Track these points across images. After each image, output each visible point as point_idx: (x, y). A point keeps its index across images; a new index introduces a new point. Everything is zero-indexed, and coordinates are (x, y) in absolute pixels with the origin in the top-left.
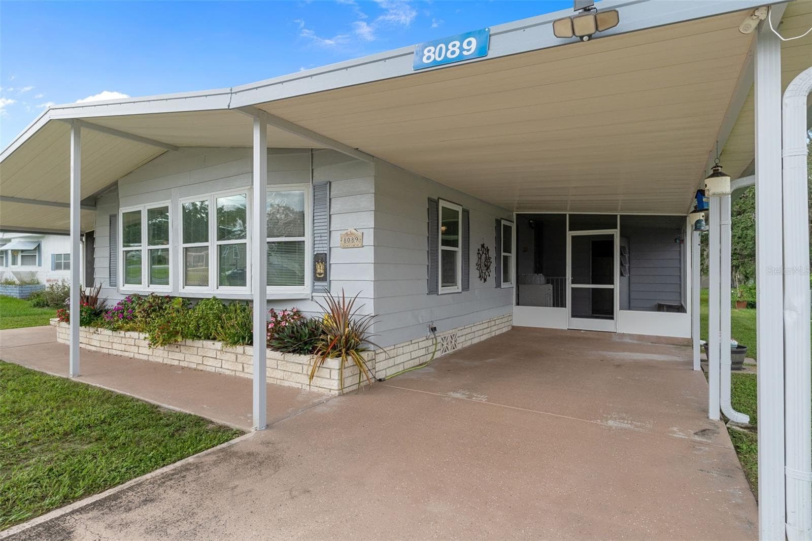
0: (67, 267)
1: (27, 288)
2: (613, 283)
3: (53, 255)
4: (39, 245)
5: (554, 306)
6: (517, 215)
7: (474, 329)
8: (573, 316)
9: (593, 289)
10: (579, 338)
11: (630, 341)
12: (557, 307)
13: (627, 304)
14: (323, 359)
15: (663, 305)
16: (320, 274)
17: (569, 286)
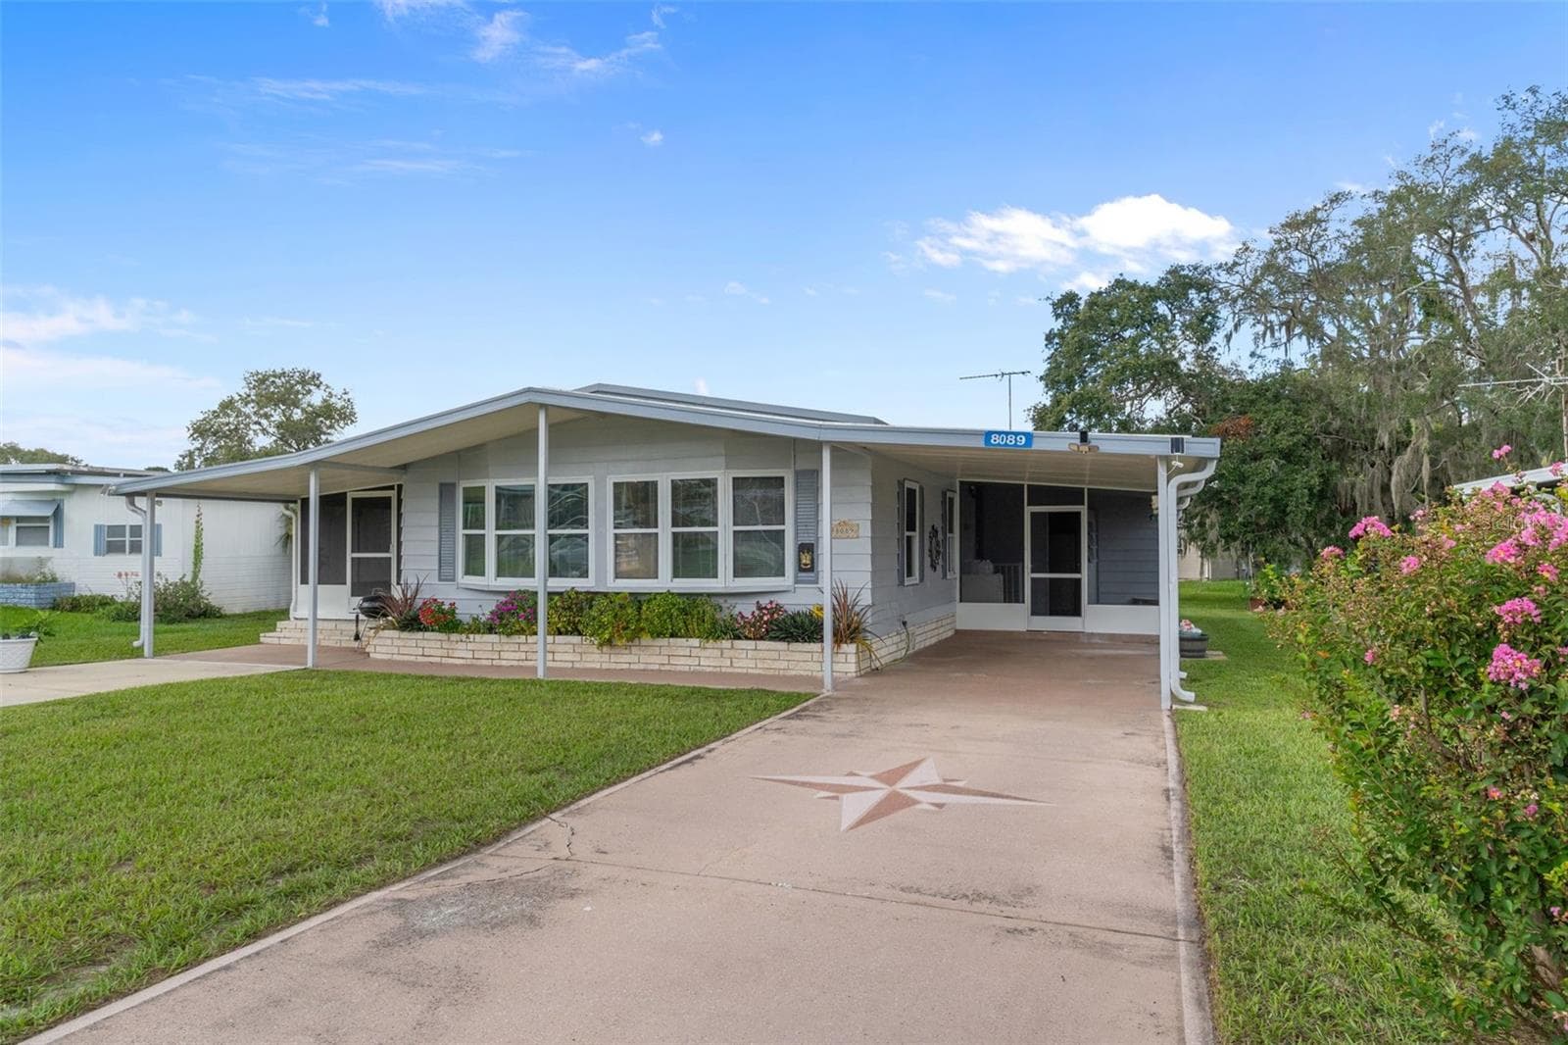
0: (136, 548)
1: (47, 588)
2: (1079, 572)
3: (98, 528)
4: (58, 506)
5: (1005, 602)
6: (961, 483)
7: (927, 628)
8: (1033, 614)
9: (1051, 579)
10: (1040, 641)
11: (1100, 641)
12: (1009, 602)
13: (1094, 597)
14: (839, 646)
15: (1139, 600)
16: (806, 565)
17: (1028, 576)
